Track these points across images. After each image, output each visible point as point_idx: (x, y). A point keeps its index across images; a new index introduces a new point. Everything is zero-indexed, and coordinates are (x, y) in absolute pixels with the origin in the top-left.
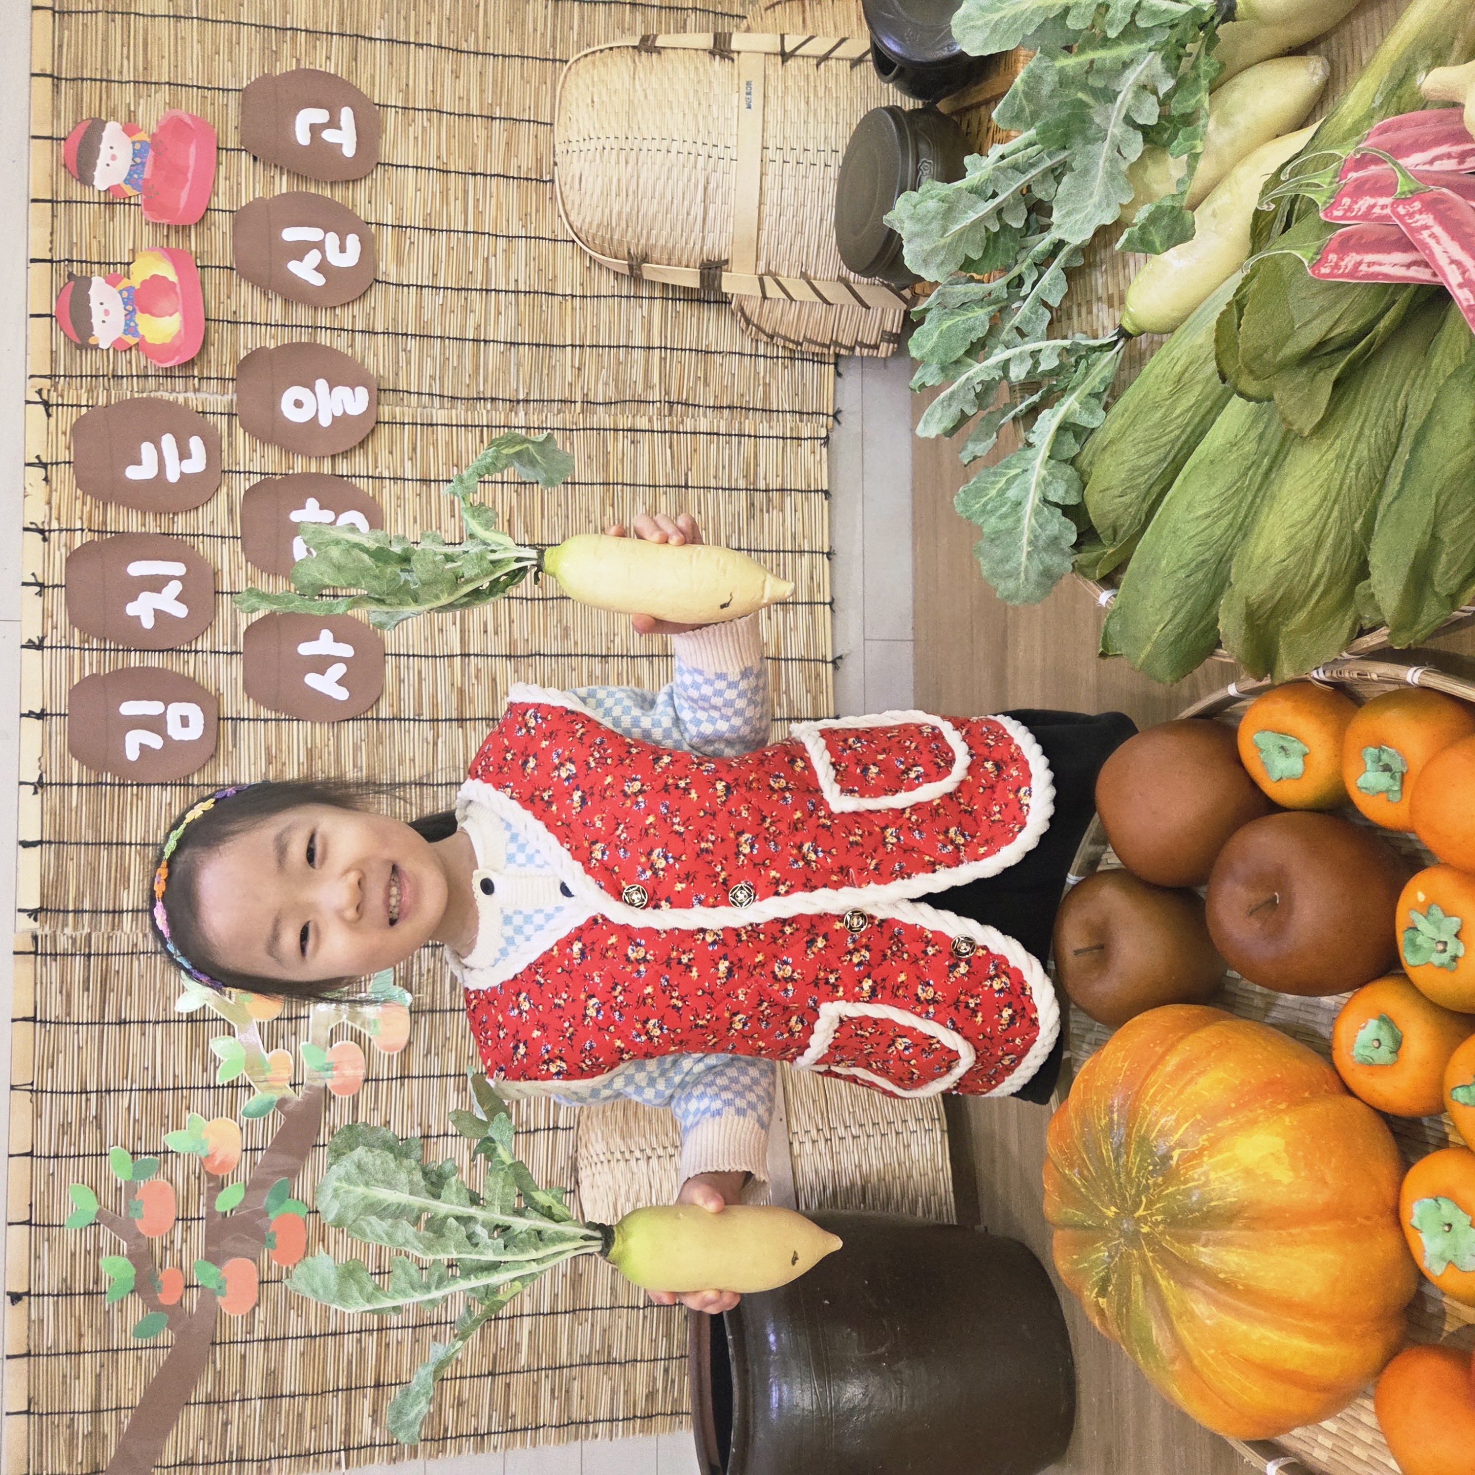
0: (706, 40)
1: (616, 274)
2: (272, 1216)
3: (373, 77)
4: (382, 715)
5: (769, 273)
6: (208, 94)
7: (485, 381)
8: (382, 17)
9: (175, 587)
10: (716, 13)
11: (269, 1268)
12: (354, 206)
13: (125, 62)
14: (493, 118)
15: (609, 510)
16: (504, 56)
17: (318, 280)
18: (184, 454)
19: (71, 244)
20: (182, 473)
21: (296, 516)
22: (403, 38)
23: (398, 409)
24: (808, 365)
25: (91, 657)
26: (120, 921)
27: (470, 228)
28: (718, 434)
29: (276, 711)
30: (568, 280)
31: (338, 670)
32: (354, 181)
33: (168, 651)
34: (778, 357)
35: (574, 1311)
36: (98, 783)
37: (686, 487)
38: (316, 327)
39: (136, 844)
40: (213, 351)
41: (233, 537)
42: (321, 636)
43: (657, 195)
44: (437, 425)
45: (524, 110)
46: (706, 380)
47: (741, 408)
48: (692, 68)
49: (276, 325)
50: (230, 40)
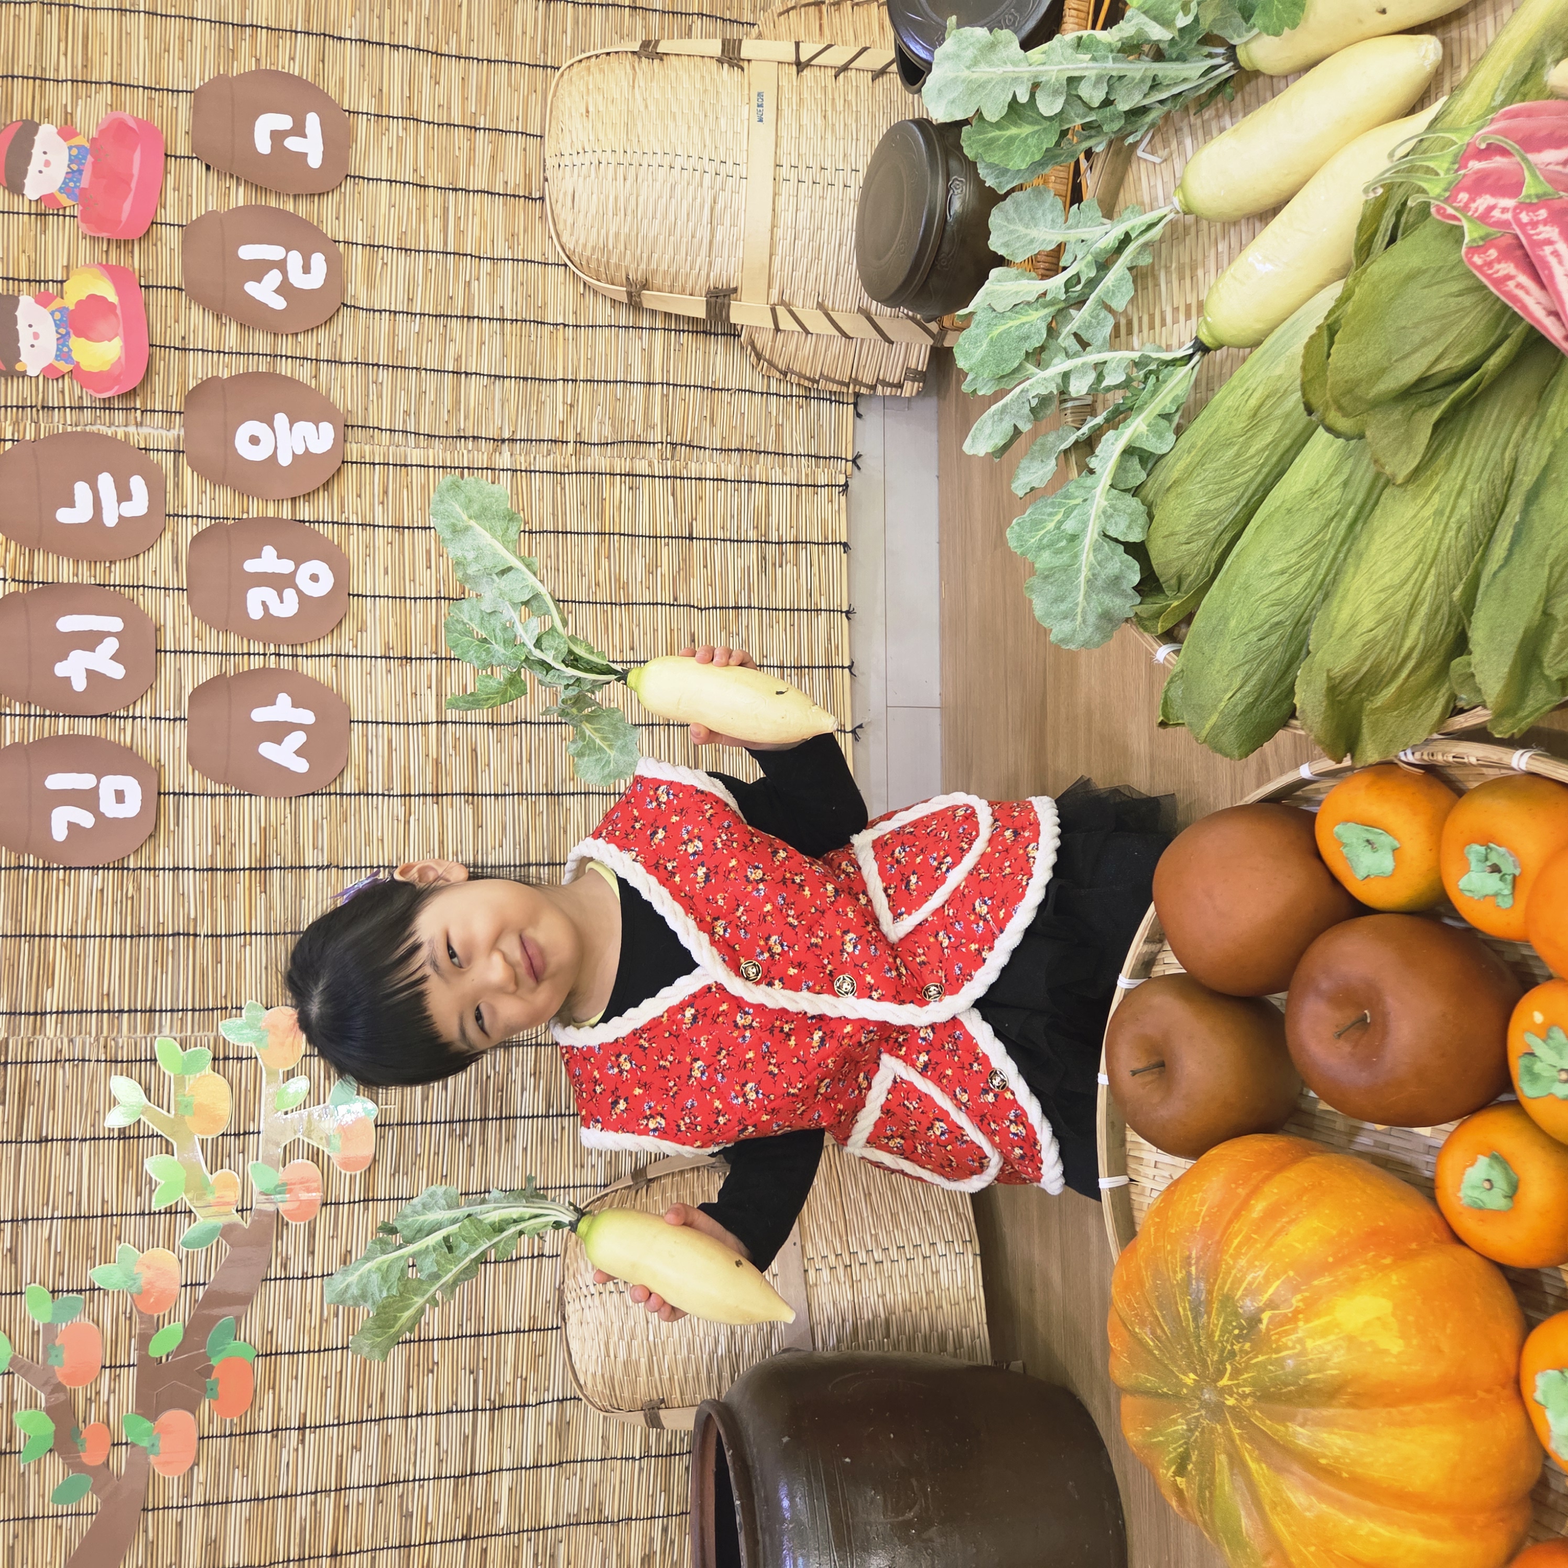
0: (715, 47)
1: (614, 302)
2: (215, 1361)
3: (342, 81)
4: (347, 790)
5: (782, 303)
6: (156, 95)
7: (466, 418)
8: (353, 14)
9: (111, 645)
10: (724, 20)
11: (211, 1421)
12: (320, 221)
13: (62, 58)
14: (476, 129)
15: (604, 562)
16: (489, 61)
17: (279, 303)
18: (124, 495)
20: (120, 517)
21: (251, 566)
22: (375, 39)
23: (367, 448)
24: (825, 405)
25: (13, 724)
26: (43, 1024)
27: (450, 249)
28: (726, 481)
29: (226, 784)
30: (560, 307)
31: (298, 739)
32: (319, 195)
33: (101, 716)
34: (791, 396)
35: (561, 1463)
36: (19, 867)
37: (691, 538)
38: (276, 356)
39: (62, 936)
40: (158, 382)
41: (178, 589)
42: (278, 701)
43: (658, 215)
44: (412, 465)
45: (512, 120)
46: (712, 420)
47: (752, 451)
48: (698, 76)
49: (231, 353)
50: (182, 38)
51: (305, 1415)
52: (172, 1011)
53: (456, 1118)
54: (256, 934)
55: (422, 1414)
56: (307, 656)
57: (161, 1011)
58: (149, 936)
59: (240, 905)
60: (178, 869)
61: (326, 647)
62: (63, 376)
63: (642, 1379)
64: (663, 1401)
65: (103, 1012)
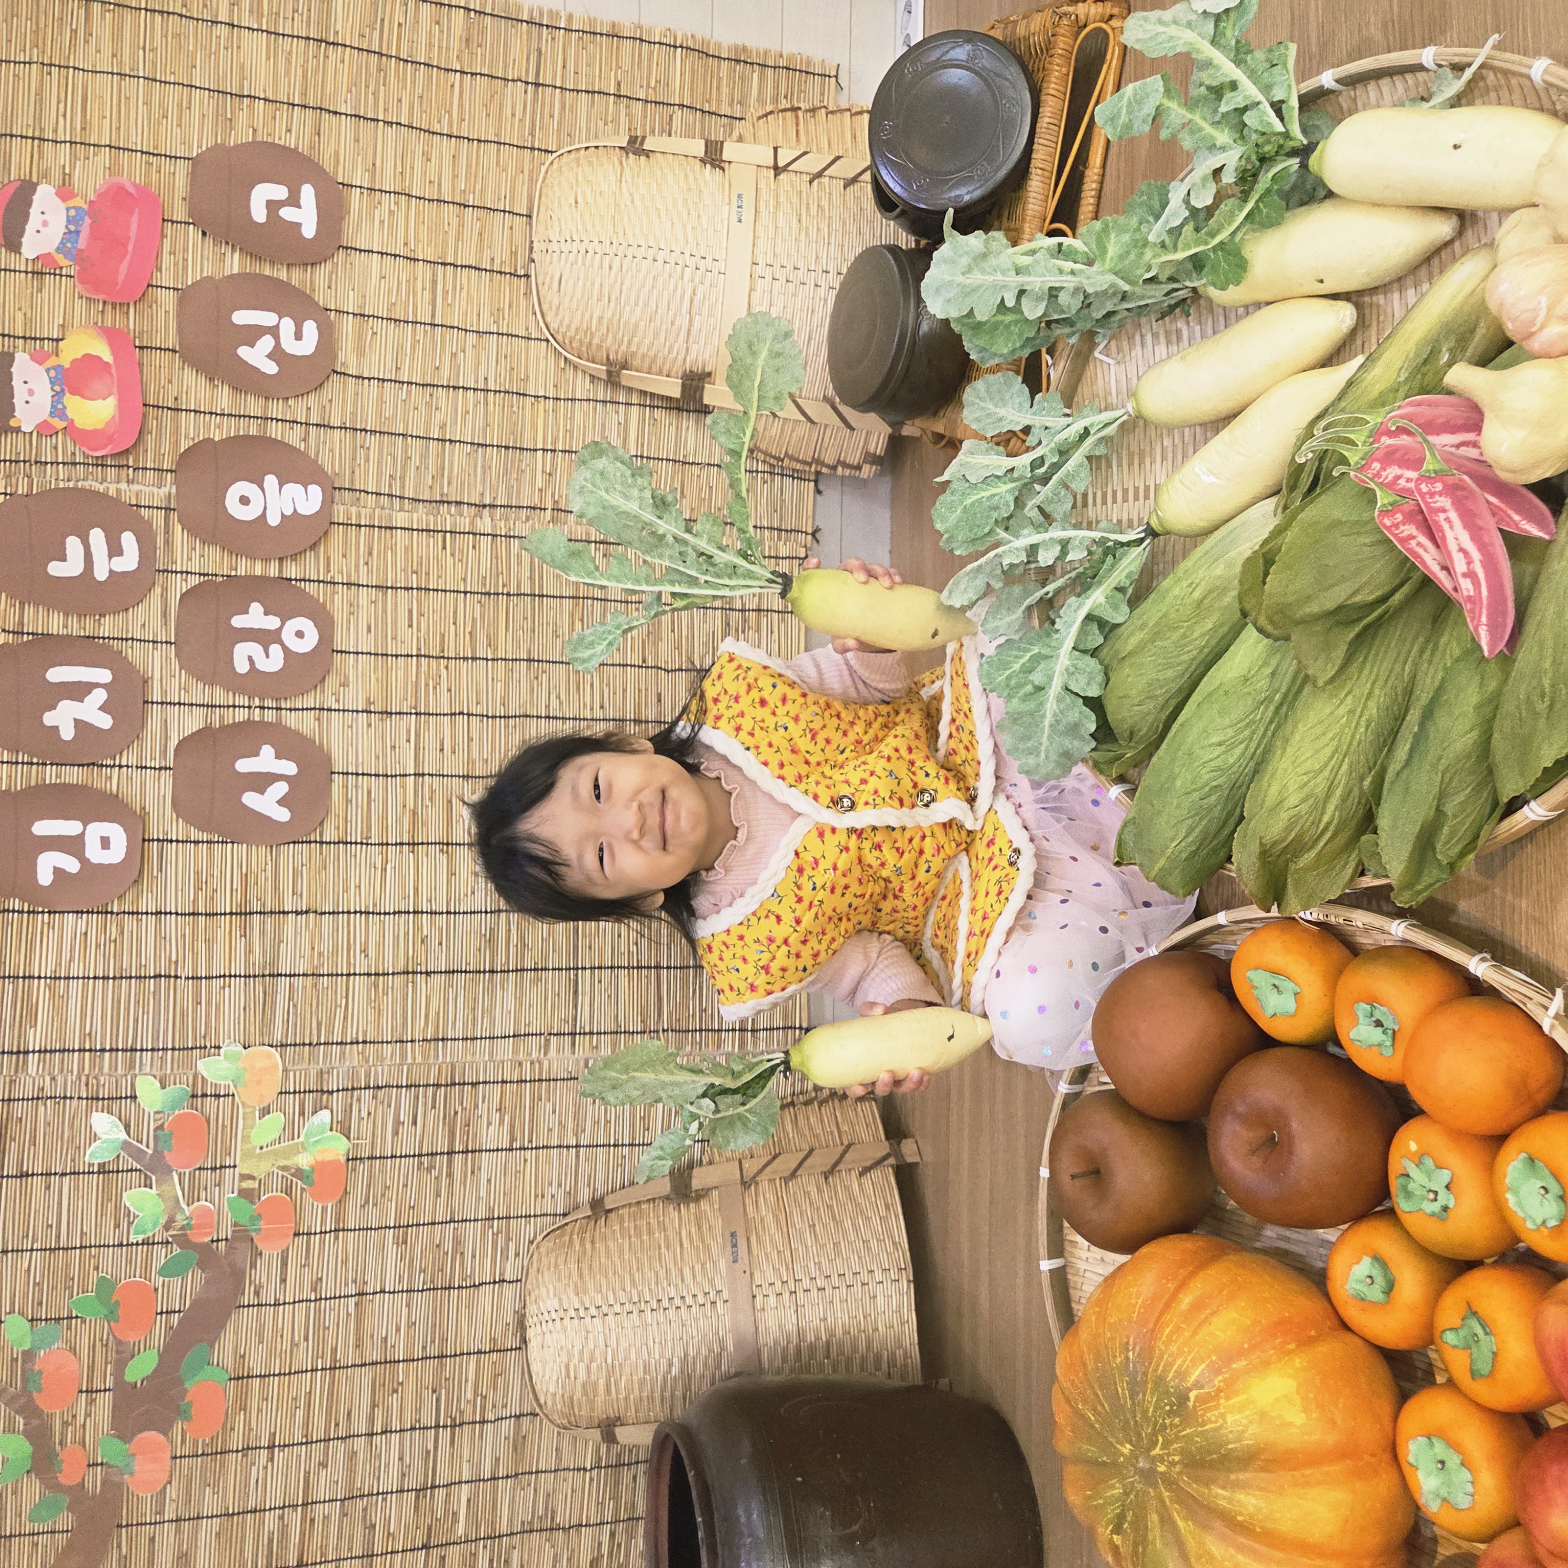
0: (698, 147)
1: (593, 377)
2: (189, 1385)
3: (337, 153)
4: (326, 838)
6: (153, 160)
7: (449, 483)
8: (349, 91)
9: (99, 696)
10: (703, 112)
11: (183, 1442)
12: (313, 289)
13: (61, 120)
14: (465, 206)
15: (578, 625)
16: (479, 141)
17: (271, 368)
18: (115, 550)
20: (111, 571)
21: (238, 622)
22: (370, 115)
23: (354, 510)
24: (788, 481)
26: (26, 1062)
27: (438, 321)
29: (209, 832)
30: (541, 380)
31: (280, 789)
32: (312, 264)
33: (88, 765)
34: (757, 472)
35: (516, 1475)
38: (267, 419)
39: (46, 978)
40: (150, 440)
41: (167, 643)
42: (262, 752)
43: (641, 302)
44: (396, 528)
45: (499, 199)
46: (682, 492)
48: (681, 175)
49: (223, 415)
50: (180, 105)
51: (275, 1434)
52: (152, 1050)
53: (424, 1151)
54: (235, 976)
55: (386, 1431)
56: (290, 710)
57: (142, 1050)
58: (131, 977)
59: (220, 948)
60: (161, 913)
61: (309, 701)
63: (600, 1398)
64: (618, 1418)
65: (85, 1050)
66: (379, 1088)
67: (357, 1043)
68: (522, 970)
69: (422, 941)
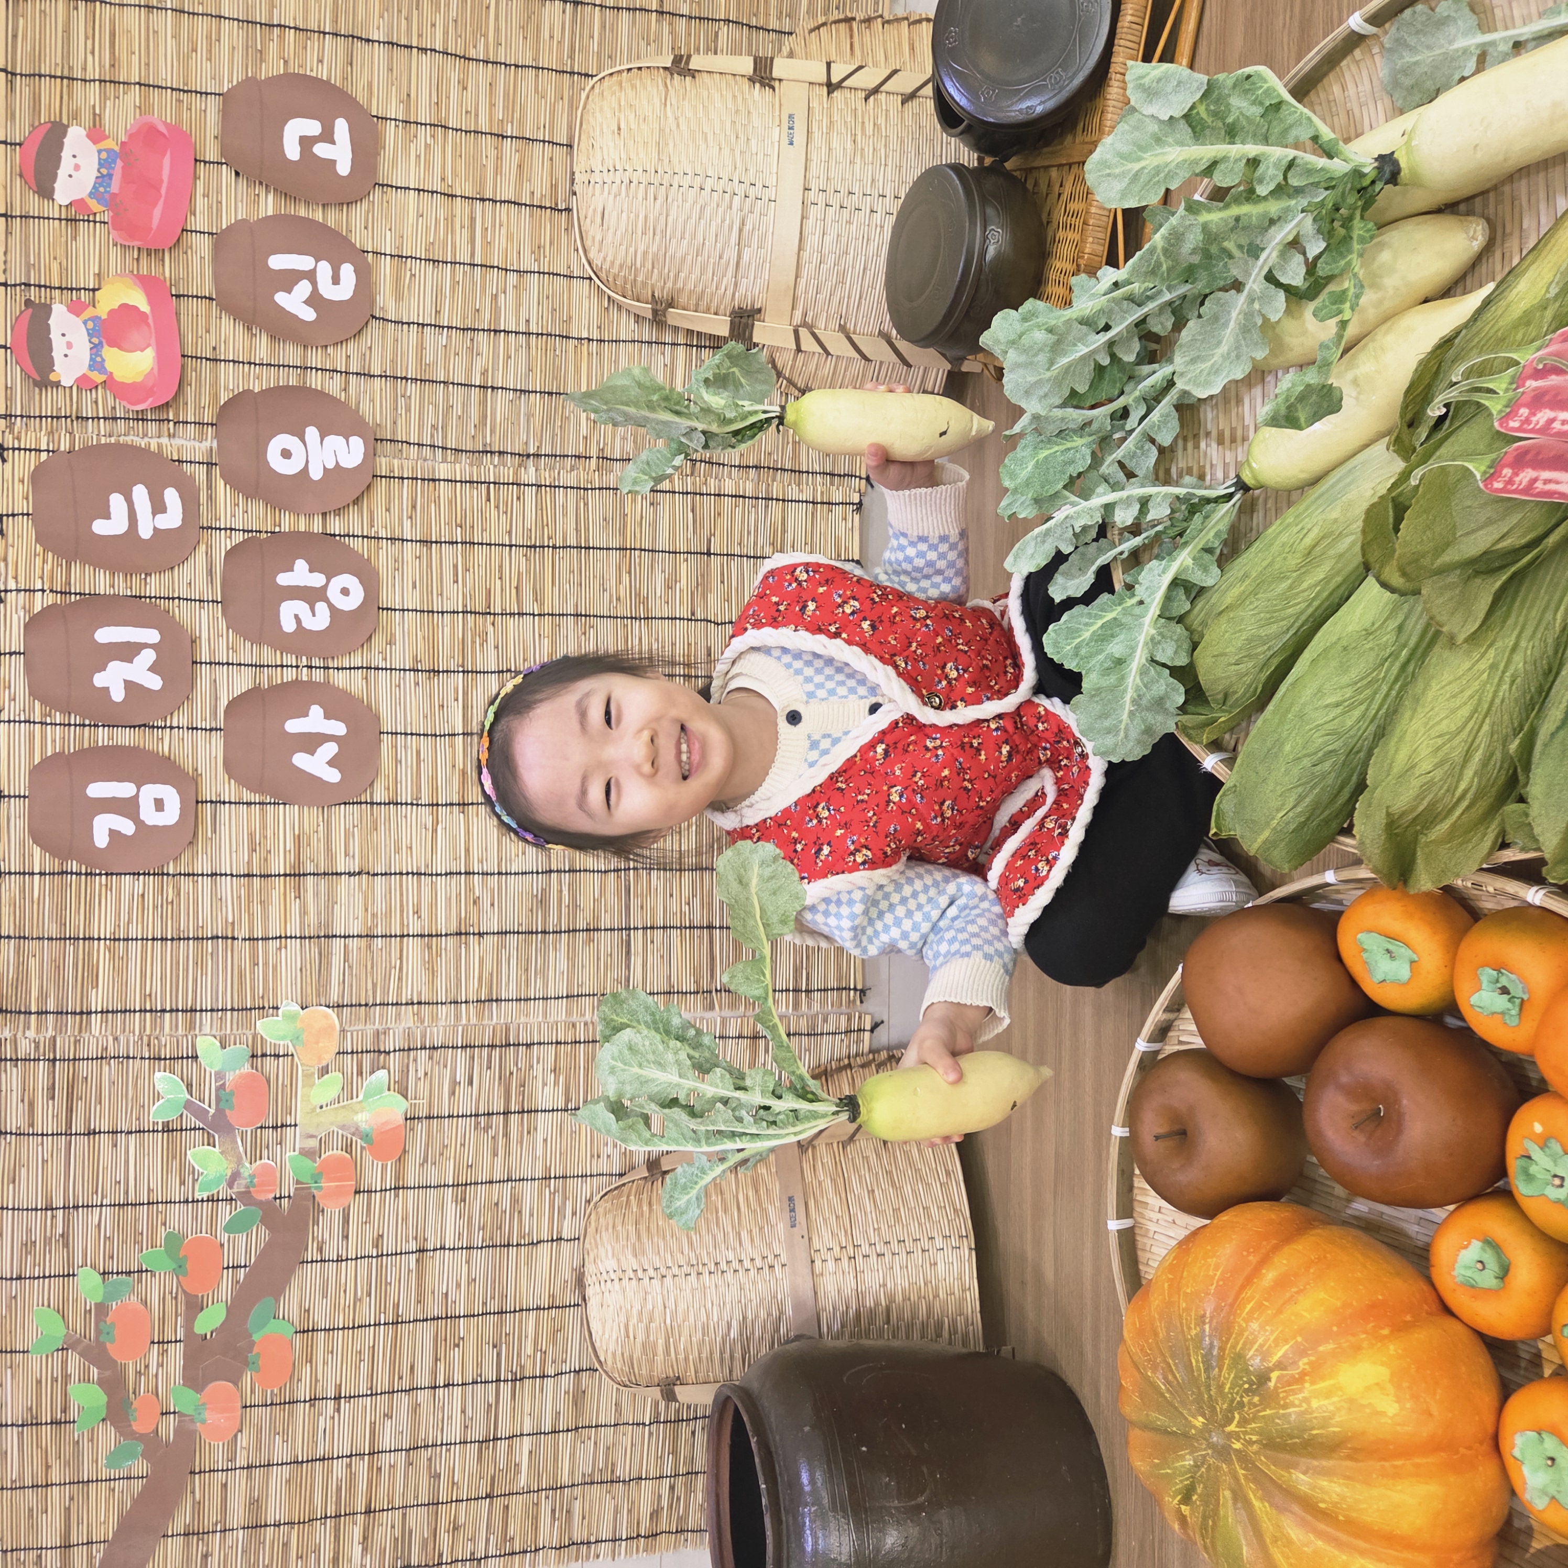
0: (746, 65)
1: (638, 318)
2: (256, 1337)
3: (370, 85)
4: (377, 799)
5: (805, 324)
6: (184, 97)
7: (492, 433)
8: (381, 16)
9: (148, 656)
10: (750, 27)
11: (253, 1391)
12: (349, 231)
13: (90, 57)
14: (503, 137)
15: (625, 577)
16: (517, 66)
17: (308, 314)
18: (158, 507)
19: (28, 266)
21: (284, 579)
22: (403, 41)
23: (396, 461)
25: (53, 733)
26: (89, 1023)
27: (478, 260)
28: (744, 497)
29: (261, 793)
30: (585, 322)
31: (329, 750)
32: (348, 203)
33: (140, 726)
35: (577, 1429)
36: (62, 873)
37: (709, 554)
38: (306, 368)
39: (105, 939)
40: (190, 392)
41: (213, 601)
42: (311, 712)
43: (687, 236)
44: (439, 480)
45: (538, 128)
47: (769, 468)
48: (730, 96)
49: (261, 364)
50: (209, 37)
51: (340, 1385)
52: (212, 1010)
53: (481, 1111)
54: (291, 937)
55: (449, 1385)
56: (338, 669)
57: (201, 1011)
58: (188, 939)
59: (275, 910)
60: (216, 874)
61: (356, 660)
62: (96, 387)
63: (660, 1358)
64: (678, 1378)
65: (145, 1011)
66: (434, 1048)
67: (412, 1004)
68: (575, 931)
69: (475, 902)
